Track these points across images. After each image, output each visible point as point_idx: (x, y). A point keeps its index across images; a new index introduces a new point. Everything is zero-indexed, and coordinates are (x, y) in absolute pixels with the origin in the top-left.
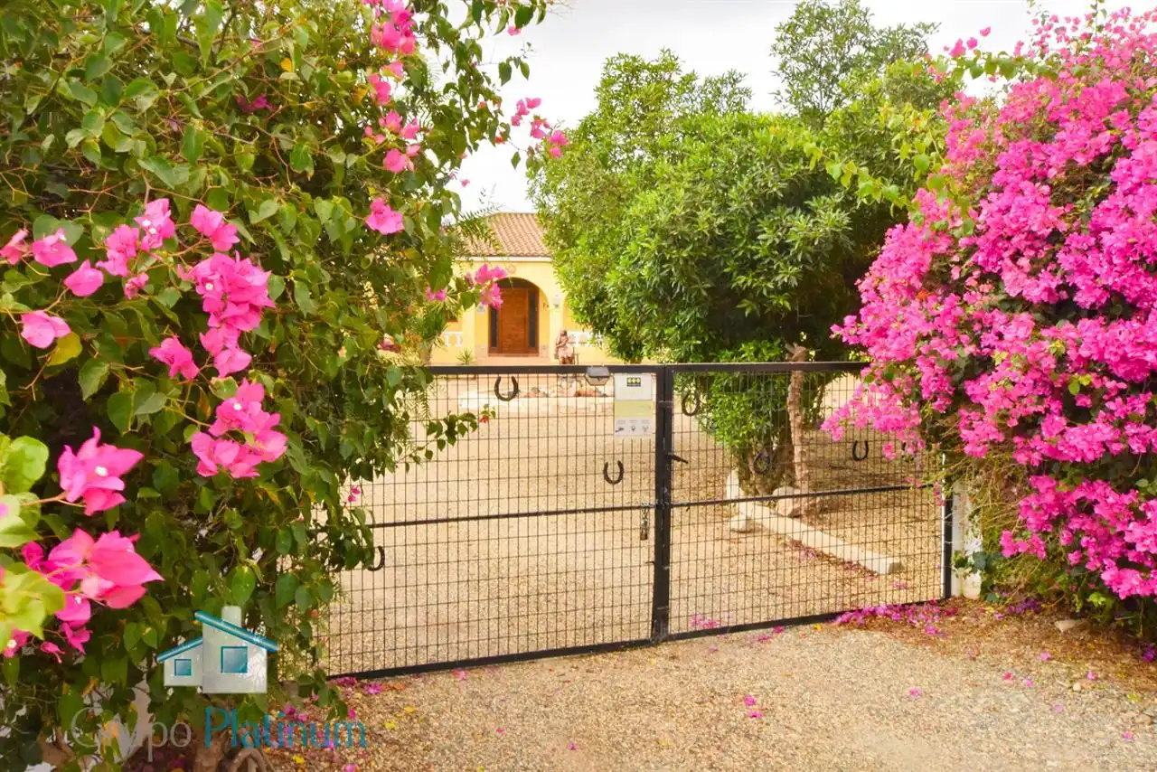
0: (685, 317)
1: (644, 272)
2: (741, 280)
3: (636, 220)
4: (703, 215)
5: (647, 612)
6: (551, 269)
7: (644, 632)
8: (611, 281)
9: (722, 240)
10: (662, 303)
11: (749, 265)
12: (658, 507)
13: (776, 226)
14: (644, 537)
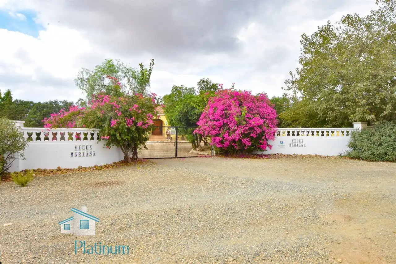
0: (183, 123)
1: (177, 117)
2: (190, 118)
3: (176, 110)
4: (185, 109)
5: (175, 155)
6: (164, 117)
7: (175, 157)
8: (173, 118)
9: (187, 113)
10: (180, 121)
11: (191, 116)
12: (176, 143)
13: (194, 111)
14: (174, 146)
